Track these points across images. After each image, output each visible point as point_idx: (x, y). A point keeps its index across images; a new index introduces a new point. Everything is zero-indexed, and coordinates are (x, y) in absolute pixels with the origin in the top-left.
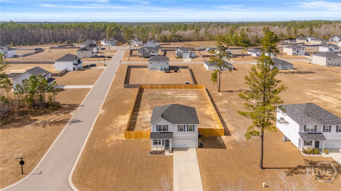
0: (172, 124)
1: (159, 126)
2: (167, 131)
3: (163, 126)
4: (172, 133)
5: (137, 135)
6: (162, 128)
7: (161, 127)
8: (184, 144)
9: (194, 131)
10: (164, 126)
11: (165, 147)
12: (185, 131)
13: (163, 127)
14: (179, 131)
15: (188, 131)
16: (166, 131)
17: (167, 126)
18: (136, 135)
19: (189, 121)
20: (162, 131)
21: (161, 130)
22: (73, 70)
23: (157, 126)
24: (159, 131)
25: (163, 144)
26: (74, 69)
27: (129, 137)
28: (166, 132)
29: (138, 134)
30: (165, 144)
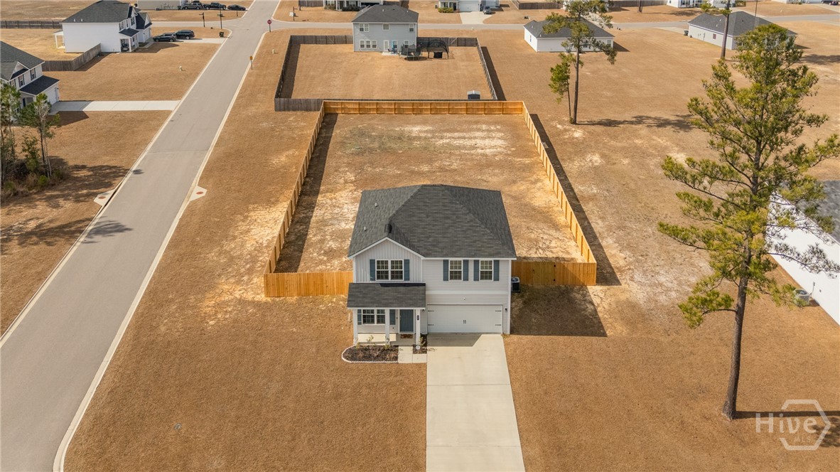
0: (423, 258)
1: (378, 262)
2: (407, 278)
3: (392, 262)
4: (424, 285)
5: (307, 284)
6: (390, 270)
7: (387, 268)
8: (465, 321)
9: (497, 279)
10: (397, 262)
11: (401, 331)
12: (466, 279)
13: (392, 267)
14: (445, 279)
15: (476, 279)
16: (401, 278)
17: (407, 262)
18: (302, 286)
19: (482, 246)
20: (390, 280)
21: (387, 278)
22: (123, 51)
23: (372, 262)
24: (378, 278)
25: (393, 322)
26: (124, 46)
27: (279, 293)
28: (402, 281)
29: (312, 283)
30: (398, 321)
